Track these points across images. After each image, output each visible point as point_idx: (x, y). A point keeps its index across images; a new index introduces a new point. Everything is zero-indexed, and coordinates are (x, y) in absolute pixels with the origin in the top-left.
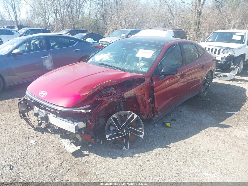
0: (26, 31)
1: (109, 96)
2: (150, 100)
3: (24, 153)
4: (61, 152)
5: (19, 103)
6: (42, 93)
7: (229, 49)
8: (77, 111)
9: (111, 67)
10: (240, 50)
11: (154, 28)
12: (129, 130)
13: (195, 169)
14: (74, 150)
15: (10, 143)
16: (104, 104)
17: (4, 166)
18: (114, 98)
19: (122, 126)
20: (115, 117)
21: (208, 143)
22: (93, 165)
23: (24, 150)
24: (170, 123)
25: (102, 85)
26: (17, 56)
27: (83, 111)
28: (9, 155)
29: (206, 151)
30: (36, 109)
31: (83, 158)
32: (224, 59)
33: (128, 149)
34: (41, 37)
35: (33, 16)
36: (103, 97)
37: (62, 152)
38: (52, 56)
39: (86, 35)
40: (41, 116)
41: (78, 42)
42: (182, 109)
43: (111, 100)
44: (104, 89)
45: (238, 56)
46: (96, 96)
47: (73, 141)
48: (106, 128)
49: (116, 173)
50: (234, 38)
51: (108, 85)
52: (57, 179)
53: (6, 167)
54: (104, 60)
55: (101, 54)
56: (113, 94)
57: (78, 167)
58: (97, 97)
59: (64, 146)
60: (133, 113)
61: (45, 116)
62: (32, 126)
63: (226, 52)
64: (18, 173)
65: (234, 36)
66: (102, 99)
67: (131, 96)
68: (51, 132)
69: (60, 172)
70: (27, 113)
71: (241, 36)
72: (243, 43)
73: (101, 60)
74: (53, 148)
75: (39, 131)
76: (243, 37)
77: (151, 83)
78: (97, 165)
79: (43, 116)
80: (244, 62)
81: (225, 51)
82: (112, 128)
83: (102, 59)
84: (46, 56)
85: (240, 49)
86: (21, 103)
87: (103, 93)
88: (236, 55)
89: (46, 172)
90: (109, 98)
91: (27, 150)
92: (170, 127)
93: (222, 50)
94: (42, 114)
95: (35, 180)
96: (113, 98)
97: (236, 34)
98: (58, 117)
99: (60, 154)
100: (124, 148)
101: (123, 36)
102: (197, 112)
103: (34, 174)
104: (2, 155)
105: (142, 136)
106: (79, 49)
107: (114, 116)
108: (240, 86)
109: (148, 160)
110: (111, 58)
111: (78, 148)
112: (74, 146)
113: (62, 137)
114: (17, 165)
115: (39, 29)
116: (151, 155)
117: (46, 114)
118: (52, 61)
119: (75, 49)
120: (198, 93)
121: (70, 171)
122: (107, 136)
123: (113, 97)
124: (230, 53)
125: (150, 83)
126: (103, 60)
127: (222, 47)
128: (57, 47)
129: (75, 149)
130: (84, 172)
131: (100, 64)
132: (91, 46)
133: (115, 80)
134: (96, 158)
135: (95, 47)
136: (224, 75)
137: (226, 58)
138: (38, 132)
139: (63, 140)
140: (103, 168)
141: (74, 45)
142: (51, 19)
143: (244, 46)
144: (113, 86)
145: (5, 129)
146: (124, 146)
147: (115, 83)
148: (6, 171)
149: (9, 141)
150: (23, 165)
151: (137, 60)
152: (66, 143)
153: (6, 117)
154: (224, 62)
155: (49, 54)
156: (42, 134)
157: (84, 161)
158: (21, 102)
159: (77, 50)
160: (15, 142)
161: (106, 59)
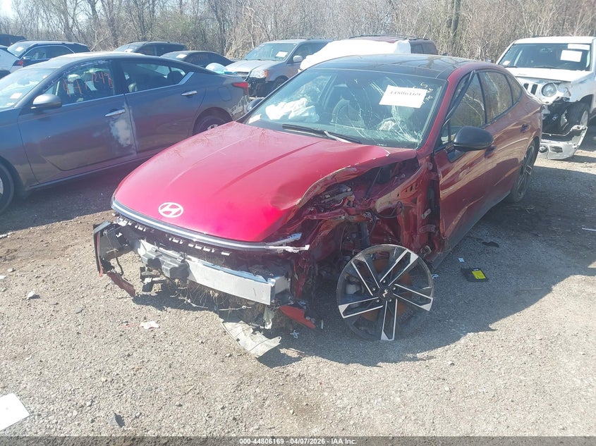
0: (28, 50)
1: (337, 208)
2: (426, 214)
3: (133, 363)
4: (228, 355)
5: (96, 236)
6: (167, 209)
7: (558, 84)
8: (276, 250)
9: (321, 133)
10: (581, 85)
11: (362, 36)
12: (395, 292)
13: (575, 379)
14: (267, 349)
15: (84, 338)
16: (324, 230)
17: (93, 402)
18: (349, 215)
19: (378, 281)
20: (363, 260)
21: (577, 315)
22: (321, 384)
23: (129, 355)
24: (480, 269)
25: (326, 180)
26: (45, 111)
27: (290, 249)
28: (92, 370)
29: (581, 334)
30: (146, 249)
31: (290, 368)
32: (546, 107)
33: (393, 339)
34: (102, 62)
35: (33, 10)
36: (324, 211)
37: (230, 356)
38: (131, 111)
39: (185, 56)
40: (172, 266)
41: (191, 74)
42: (480, 234)
43: (343, 217)
44: (328, 189)
45: (577, 102)
46: (310, 209)
47: (257, 326)
48: (339, 288)
49: (388, 401)
50: (566, 56)
51: (338, 182)
52: (244, 424)
53: (97, 402)
54: (291, 116)
55: (281, 101)
56: (347, 202)
57: (286, 393)
58: (311, 213)
59: (238, 340)
60: (407, 250)
61: (180, 266)
62: (131, 292)
63: (550, 91)
64: (136, 417)
65: (564, 52)
66: (321, 216)
67: (390, 206)
68: (194, 305)
69: (245, 407)
70: (117, 259)
71: (581, 53)
72: (588, 69)
73: (285, 117)
74: (201, 346)
75: (147, 305)
76: (585, 53)
77: (432, 171)
78: (332, 383)
79: (177, 266)
80: (590, 115)
81: (549, 88)
82: (352, 289)
83: (289, 115)
84: (116, 110)
85: (581, 82)
86: (102, 235)
87: (326, 201)
88: (572, 100)
89: (208, 411)
90: (337, 214)
91: (135, 355)
92: (486, 280)
93: (540, 87)
94: (171, 261)
95: (188, 432)
96: (346, 214)
97: (569, 47)
98: (218, 267)
99: (226, 360)
100: (384, 336)
101: (282, 58)
102: (519, 239)
103: (179, 416)
104: (74, 372)
105: (427, 307)
106: (195, 92)
107: (361, 257)
108: (591, 172)
109: (453, 364)
110: (310, 111)
111: (275, 342)
112: (264, 338)
113: (227, 317)
114: (124, 396)
115: (61, 42)
116: (454, 350)
117: (183, 261)
118: (134, 123)
119: (185, 92)
120: (509, 192)
121: (268, 402)
122: (342, 308)
123: (346, 210)
124: (560, 94)
125: (429, 171)
126: (290, 118)
127: (541, 80)
128: (134, 87)
129: (267, 345)
130: (305, 404)
131: (285, 127)
132: (225, 83)
133: (356, 166)
134: (321, 365)
135: (233, 84)
136: (555, 147)
137: (549, 107)
138: (145, 308)
139: (229, 325)
140: (350, 389)
141: (183, 82)
142: (82, 18)
143: (590, 77)
144: (347, 183)
145: (57, 304)
146: (383, 332)
147: (354, 174)
148: (102, 414)
149: (78, 333)
150: (140, 394)
151: (386, 112)
152: (239, 331)
153: (47, 270)
154: (545, 115)
155: (125, 106)
156: (159, 311)
157: (295, 376)
158: (102, 231)
159: (190, 93)
160: (96, 337)
161: (298, 115)
